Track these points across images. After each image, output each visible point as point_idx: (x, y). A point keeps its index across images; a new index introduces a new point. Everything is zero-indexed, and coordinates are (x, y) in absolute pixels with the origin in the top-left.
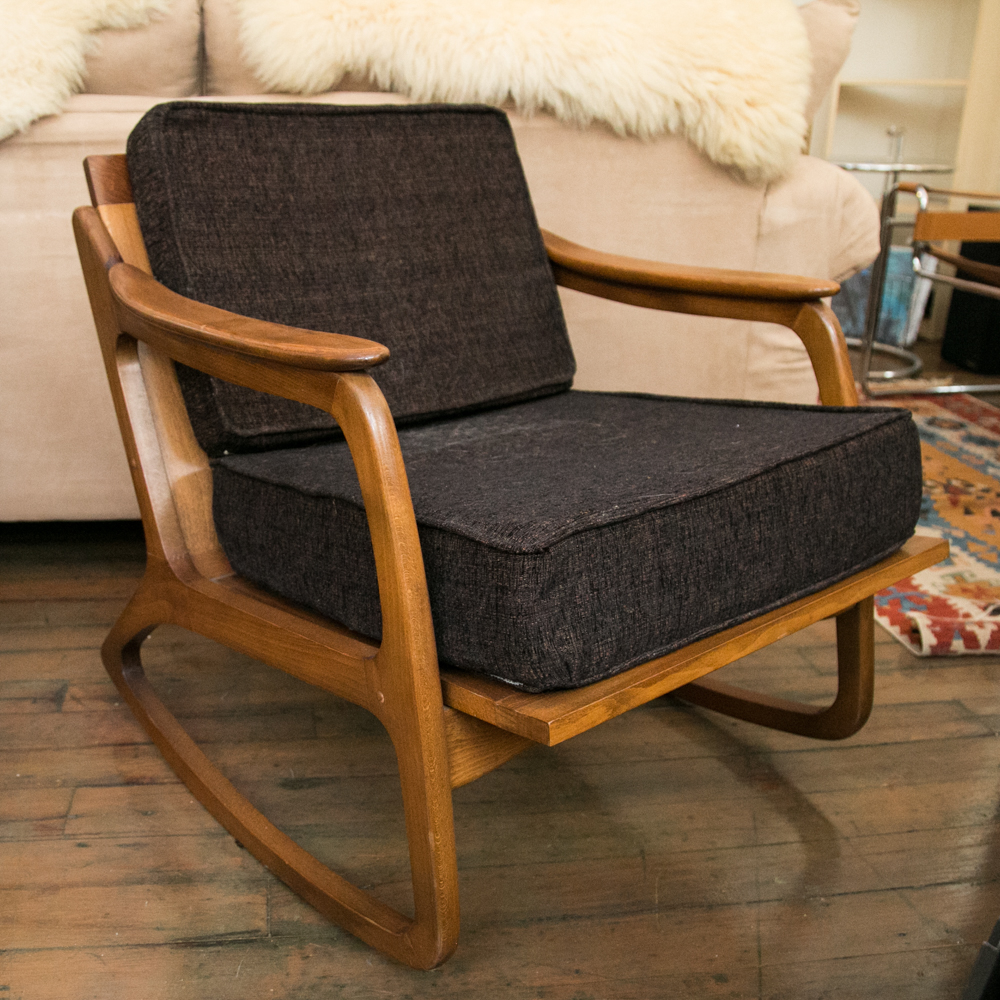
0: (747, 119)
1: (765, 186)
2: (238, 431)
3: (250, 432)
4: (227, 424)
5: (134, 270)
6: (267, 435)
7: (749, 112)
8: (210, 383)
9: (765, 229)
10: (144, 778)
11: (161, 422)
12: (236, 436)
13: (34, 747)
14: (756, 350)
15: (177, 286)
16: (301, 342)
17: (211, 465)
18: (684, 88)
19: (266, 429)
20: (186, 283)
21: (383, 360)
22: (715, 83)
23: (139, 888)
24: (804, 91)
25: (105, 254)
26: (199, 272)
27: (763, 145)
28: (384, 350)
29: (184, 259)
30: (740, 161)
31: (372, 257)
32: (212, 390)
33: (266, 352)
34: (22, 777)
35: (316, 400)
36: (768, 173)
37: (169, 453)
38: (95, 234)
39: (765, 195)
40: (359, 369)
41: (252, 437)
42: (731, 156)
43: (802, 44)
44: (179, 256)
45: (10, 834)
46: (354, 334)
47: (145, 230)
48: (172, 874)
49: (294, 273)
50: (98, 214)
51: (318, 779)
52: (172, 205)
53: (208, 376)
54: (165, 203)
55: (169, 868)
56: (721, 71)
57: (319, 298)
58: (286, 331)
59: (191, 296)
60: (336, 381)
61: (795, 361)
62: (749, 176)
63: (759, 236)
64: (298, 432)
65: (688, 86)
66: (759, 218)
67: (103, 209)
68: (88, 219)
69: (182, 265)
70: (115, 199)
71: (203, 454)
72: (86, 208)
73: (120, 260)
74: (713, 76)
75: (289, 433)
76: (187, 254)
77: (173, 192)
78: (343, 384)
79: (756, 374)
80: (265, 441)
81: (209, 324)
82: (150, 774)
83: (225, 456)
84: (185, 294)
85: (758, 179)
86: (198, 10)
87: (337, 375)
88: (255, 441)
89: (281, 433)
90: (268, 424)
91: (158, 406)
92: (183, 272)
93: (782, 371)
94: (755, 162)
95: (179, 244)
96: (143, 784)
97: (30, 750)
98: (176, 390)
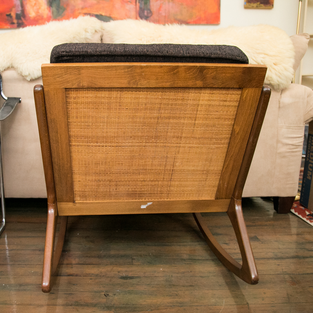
0: (274, 69)
1: (281, 91)
7: (275, 67)
9: (281, 105)
10: (74, 274)
13: (38, 264)
14: (280, 145)
18: (253, 60)
22: (263, 58)
23: (70, 307)
24: (293, 61)
27: (280, 77)
30: (272, 82)
34: (34, 272)
36: (282, 87)
39: (281, 94)
42: (269, 81)
43: (291, 46)
45: (28, 289)
48: (81, 303)
51: (133, 277)
55: (81, 301)
56: (265, 54)
61: (293, 149)
62: (275, 87)
63: (279, 107)
65: (254, 59)
66: (279, 101)
74: (263, 56)
79: (280, 153)
82: (76, 273)
85: (278, 89)
86: (101, 39)
93: (289, 152)
94: (278, 83)
96: (73, 276)
97: (37, 265)
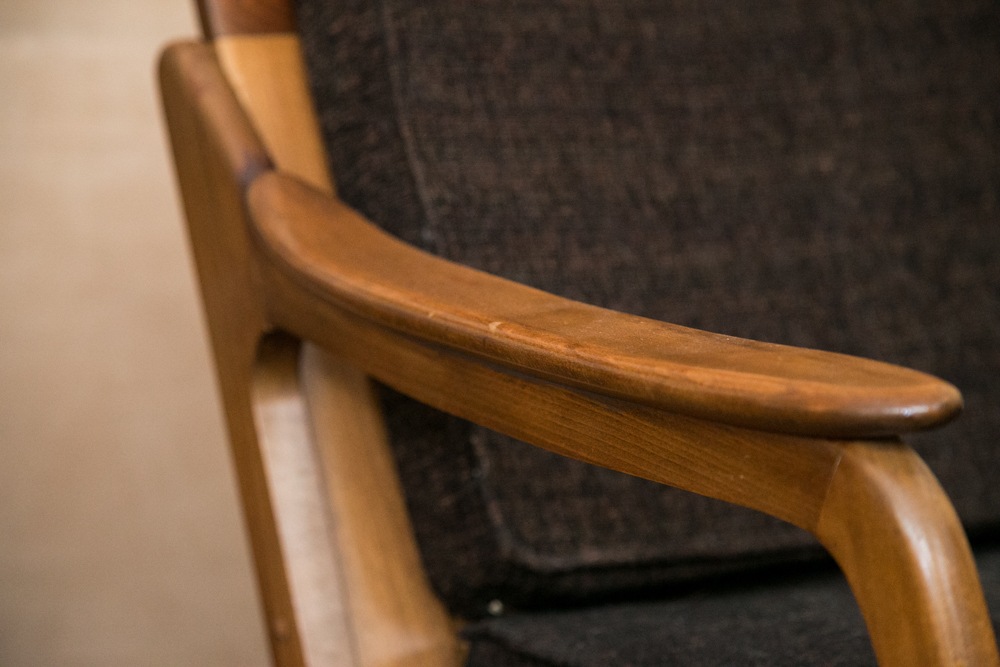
2: (531, 559)
3: (557, 562)
4: (506, 544)
5: (299, 188)
6: (596, 569)
8: (469, 449)
11: (346, 532)
12: (526, 571)
15: (399, 222)
16: (742, 367)
17: (464, 636)
19: (591, 556)
20: (420, 220)
21: (949, 417)
25: (236, 151)
26: (449, 196)
28: (948, 394)
29: (418, 169)
31: (826, 164)
32: (473, 462)
33: (658, 389)
35: (779, 502)
37: (366, 606)
38: (213, 106)
40: (885, 434)
41: (559, 574)
44: (404, 158)
46: (786, 340)
47: (322, 97)
49: (654, 202)
50: (214, 58)
52: (392, 43)
53: (466, 427)
54: (378, 40)
57: (708, 257)
58: (696, 341)
59: (432, 249)
60: (831, 460)
64: (662, 564)
67: (229, 49)
68: (192, 68)
69: (412, 181)
70: (253, 25)
71: (436, 611)
72: (189, 45)
73: (268, 164)
75: (642, 566)
76: (422, 156)
77: (397, 16)
78: (849, 469)
80: (589, 583)
81: (508, 319)
83: (492, 616)
84: (420, 244)
87: (833, 447)
88: (567, 583)
89: (624, 567)
90: (597, 543)
91: (341, 497)
92: (415, 198)
95: (406, 132)
98: (381, 462)
